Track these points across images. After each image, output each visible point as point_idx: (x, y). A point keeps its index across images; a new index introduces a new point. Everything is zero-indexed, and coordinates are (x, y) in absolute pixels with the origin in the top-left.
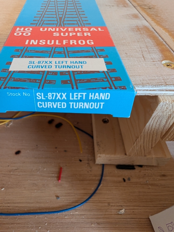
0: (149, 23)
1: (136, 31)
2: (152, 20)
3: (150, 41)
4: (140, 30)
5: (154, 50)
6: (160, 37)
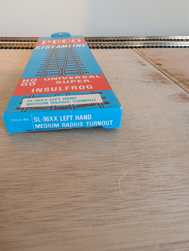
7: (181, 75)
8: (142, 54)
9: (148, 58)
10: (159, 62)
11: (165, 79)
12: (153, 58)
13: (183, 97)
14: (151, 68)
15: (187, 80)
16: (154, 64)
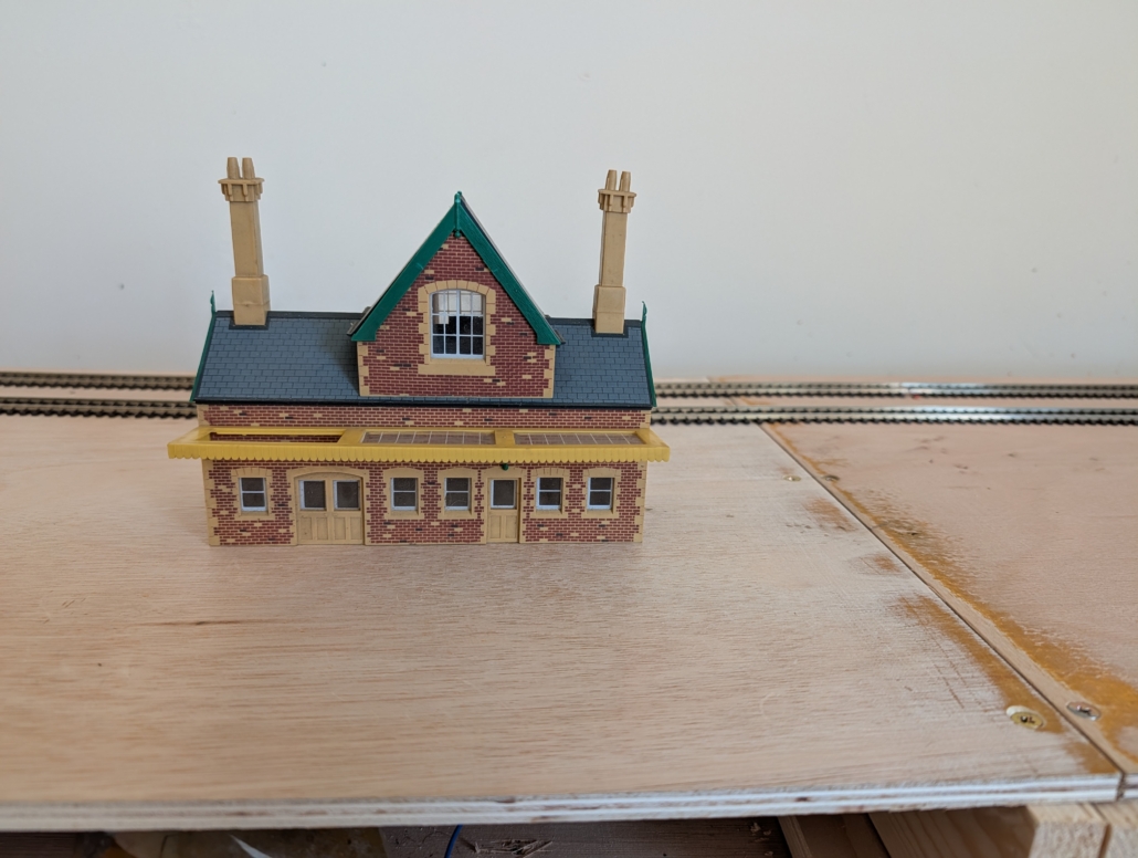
0: (932, 588)
2: (936, 578)
3: (954, 646)
4: (915, 609)
5: (976, 675)
6: (976, 631)
7: (885, 508)
8: (789, 442)
9: (804, 458)
10: (832, 471)
11: (845, 520)
12: (818, 457)
13: (883, 562)
14: (812, 488)
15: (897, 522)
16: (820, 476)
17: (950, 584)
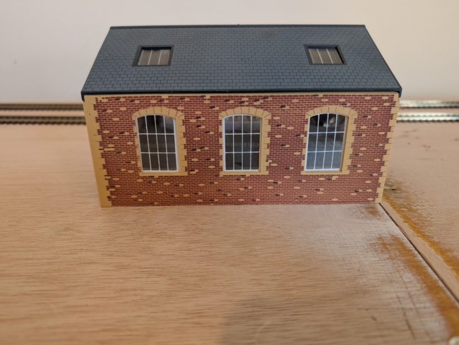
0: (401, 229)
1: (382, 251)
2: (405, 222)
3: (413, 278)
4: (388, 246)
6: (430, 266)
13: (371, 210)
17: (414, 226)
